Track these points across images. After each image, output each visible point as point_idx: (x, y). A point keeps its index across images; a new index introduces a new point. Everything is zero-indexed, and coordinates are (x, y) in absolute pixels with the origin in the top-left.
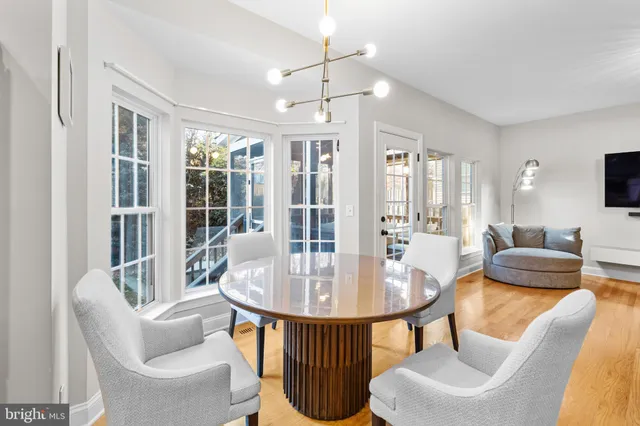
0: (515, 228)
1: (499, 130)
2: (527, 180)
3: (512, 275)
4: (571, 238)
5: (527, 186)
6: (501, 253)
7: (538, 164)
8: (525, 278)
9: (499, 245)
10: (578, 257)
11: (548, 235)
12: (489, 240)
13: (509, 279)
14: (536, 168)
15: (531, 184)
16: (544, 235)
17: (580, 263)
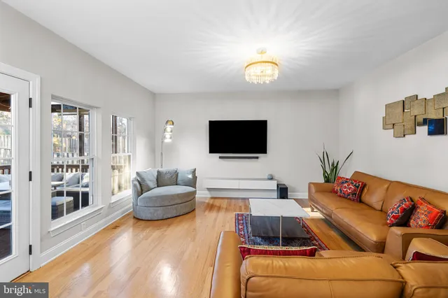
0: (158, 172)
1: (154, 96)
2: (168, 135)
3: (151, 213)
4: (190, 176)
5: (168, 140)
6: (145, 195)
7: (173, 124)
8: (160, 213)
9: (144, 188)
10: (194, 189)
11: (179, 175)
12: (135, 186)
13: (149, 216)
14: (172, 126)
15: (171, 138)
16: (177, 175)
17: (194, 193)
